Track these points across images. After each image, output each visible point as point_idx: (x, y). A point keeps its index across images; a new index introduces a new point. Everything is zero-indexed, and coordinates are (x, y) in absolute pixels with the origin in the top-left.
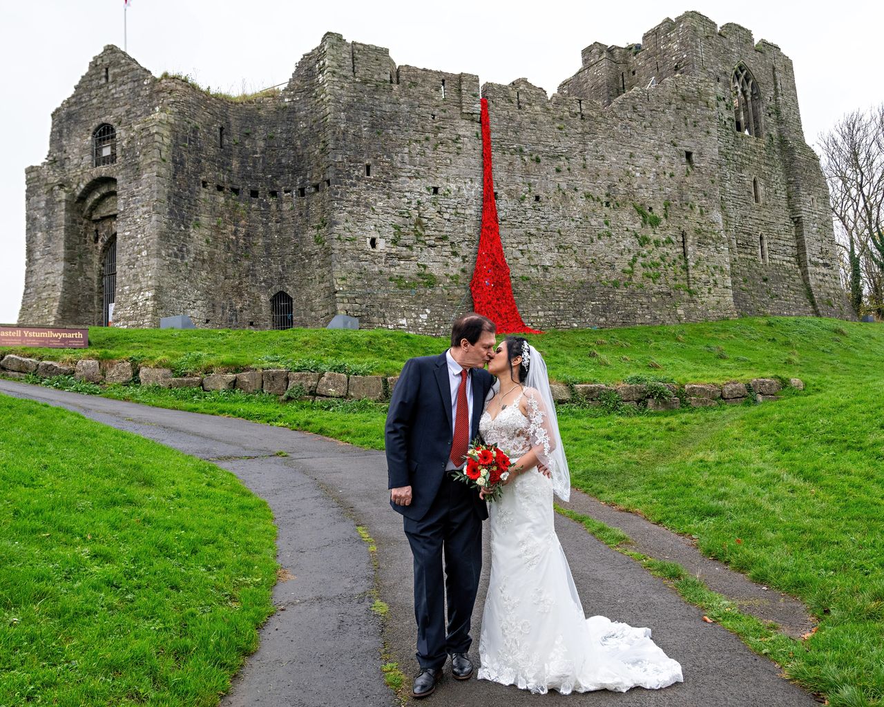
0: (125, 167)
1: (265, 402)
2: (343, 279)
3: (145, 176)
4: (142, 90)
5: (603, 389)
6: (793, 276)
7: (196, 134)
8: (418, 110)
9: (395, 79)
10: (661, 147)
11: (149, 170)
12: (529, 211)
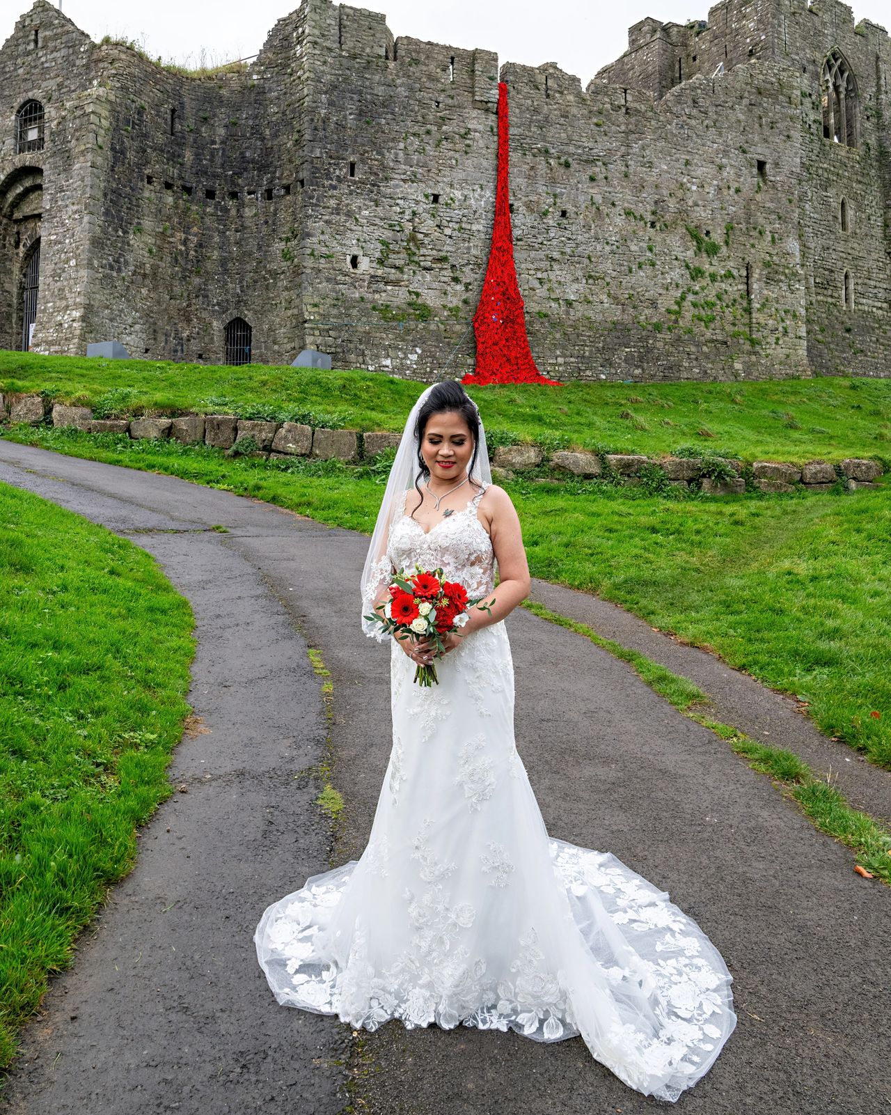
0: (54, 154)
1: (206, 457)
2: (315, 305)
3: (77, 166)
4: (77, 58)
5: (644, 462)
6: (884, 327)
7: (142, 116)
8: (418, 95)
9: (391, 55)
10: (726, 153)
11: (82, 159)
12: (553, 230)
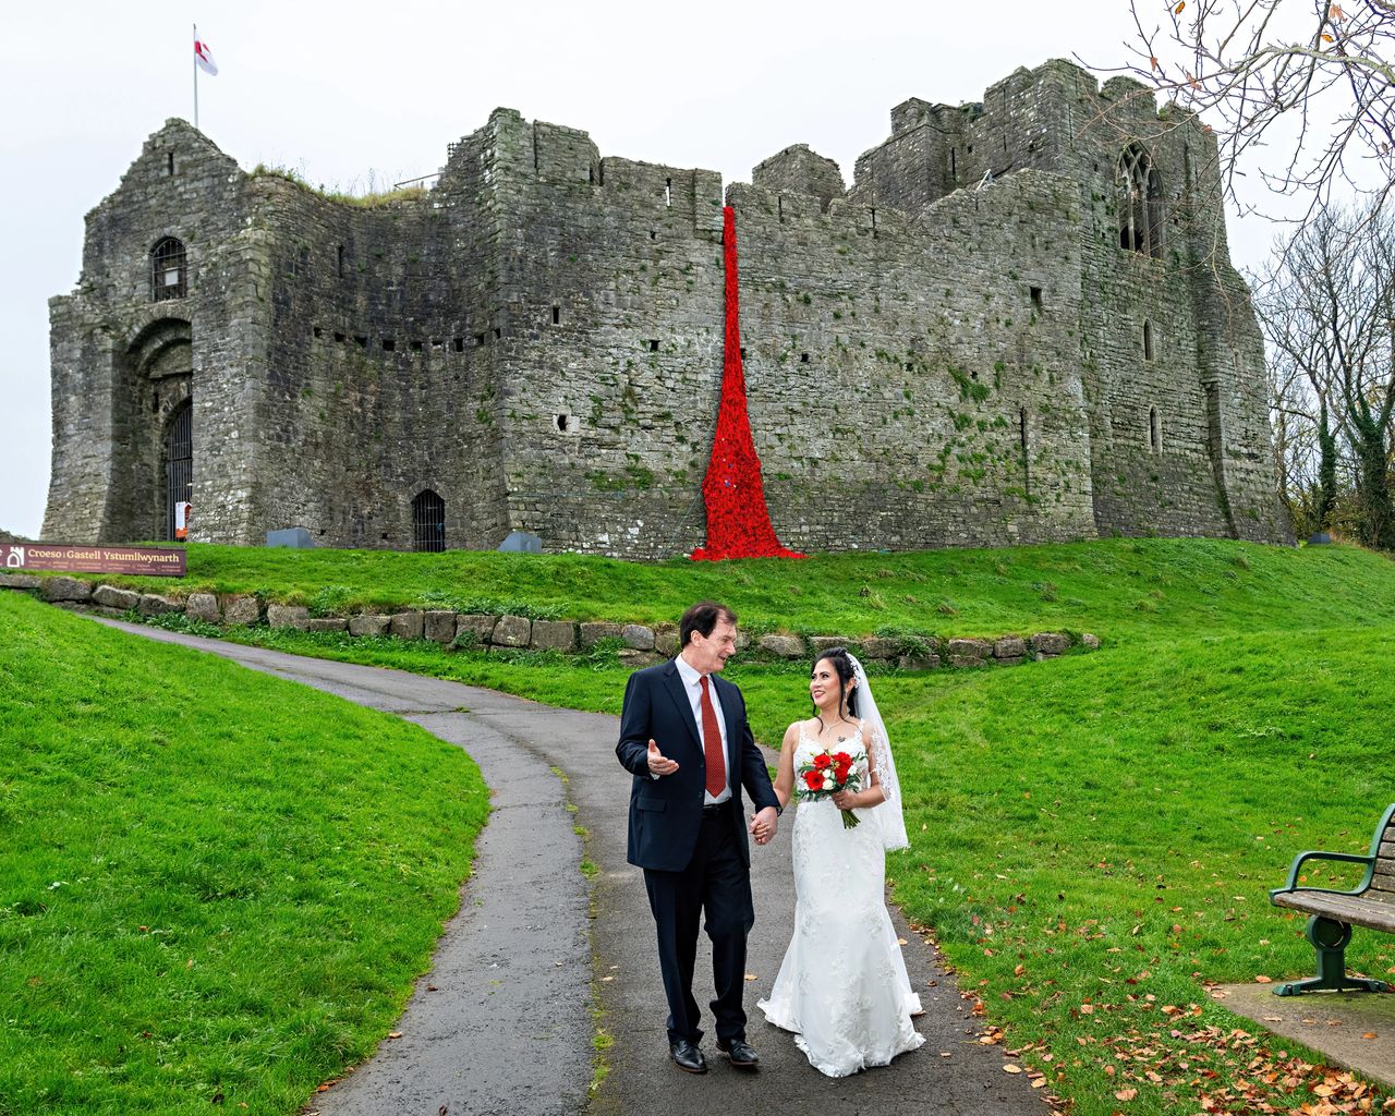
0: (204, 307)
1: (429, 651)
2: (519, 475)
3: (234, 322)
4: (225, 190)
6: (1199, 473)
7: (306, 258)
8: (630, 225)
9: (596, 178)
10: (993, 280)
11: (240, 313)
12: (792, 377)
